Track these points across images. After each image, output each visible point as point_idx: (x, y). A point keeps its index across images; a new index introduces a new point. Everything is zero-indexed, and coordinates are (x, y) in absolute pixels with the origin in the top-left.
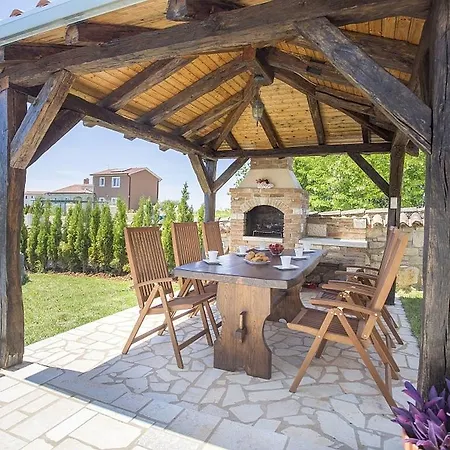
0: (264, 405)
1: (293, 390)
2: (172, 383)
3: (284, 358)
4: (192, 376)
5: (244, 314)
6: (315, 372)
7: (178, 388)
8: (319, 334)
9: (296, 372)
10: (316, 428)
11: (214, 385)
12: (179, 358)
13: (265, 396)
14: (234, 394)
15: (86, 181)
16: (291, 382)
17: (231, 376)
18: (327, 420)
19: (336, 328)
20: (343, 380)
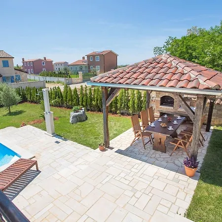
0: (164, 158)
1: (171, 156)
2: (144, 153)
3: (169, 148)
4: (148, 151)
5: (160, 139)
6: (177, 152)
7: (145, 154)
8: (177, 145)
9: (172, 152)
10: (174, 163)
11: (153, 154)
12: (145, 147)
13: (164, 157)
14: (158, 156)
15: (84, 58)
16: (170, 154)
17: (157, 152)
18: (176, 162)
19: (180, 144)
20: (183, 154)
